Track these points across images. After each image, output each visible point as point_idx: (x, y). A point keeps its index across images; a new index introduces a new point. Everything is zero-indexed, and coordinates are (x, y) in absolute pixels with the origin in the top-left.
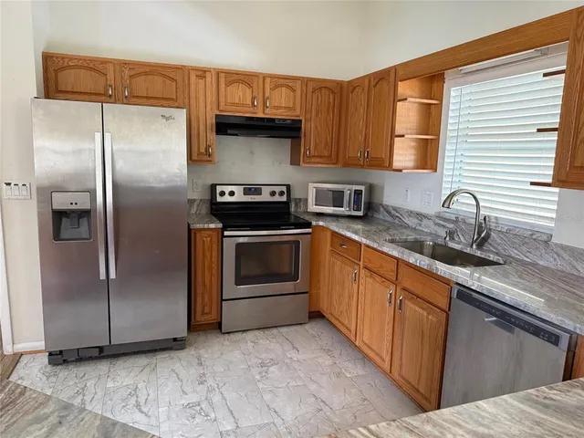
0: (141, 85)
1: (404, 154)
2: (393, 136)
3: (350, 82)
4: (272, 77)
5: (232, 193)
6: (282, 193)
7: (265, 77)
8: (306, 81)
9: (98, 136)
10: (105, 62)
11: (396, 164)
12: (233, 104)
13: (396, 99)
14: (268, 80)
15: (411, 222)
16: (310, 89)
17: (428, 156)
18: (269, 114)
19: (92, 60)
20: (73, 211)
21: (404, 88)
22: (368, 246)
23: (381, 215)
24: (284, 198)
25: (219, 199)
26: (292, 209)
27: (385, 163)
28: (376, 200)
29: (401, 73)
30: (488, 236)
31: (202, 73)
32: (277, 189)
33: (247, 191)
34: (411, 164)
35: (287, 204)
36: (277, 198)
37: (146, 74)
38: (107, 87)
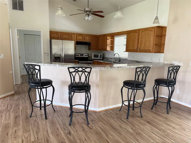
0: (64, 36)
1: (108, 48)
2: (107, 45)
3: (99, 35)
4: (86, 34)
5: (78, 55)
6: (87, 55)
7: (84, 34)
8: (91, 35)
9: (62, 45)
10: (58, 32)
11: (107, 50)
12: (79, 39)
13: (107, 39)
14: (85, 35)
15: (110, 59)
16: (92, 37)
17: (112, 48)
18: (85, 41)
19: (56, 32)
20: (57, 57)
21: (108, 38)
22: (103, 62)
23: (105, 59)
24: (87, 56)
25: (76, 56)
26: (89, 59)
27: (105, 50)
28: (104, 56)
29: (108, 35)
30: (120, 60)
31: (74, 34)
32: (86, 55)
33: (81, 55)
34: (109, 50)
35: (88, 57)
36: (86, 56)
37: (65, 34)
38: (59, 36)
